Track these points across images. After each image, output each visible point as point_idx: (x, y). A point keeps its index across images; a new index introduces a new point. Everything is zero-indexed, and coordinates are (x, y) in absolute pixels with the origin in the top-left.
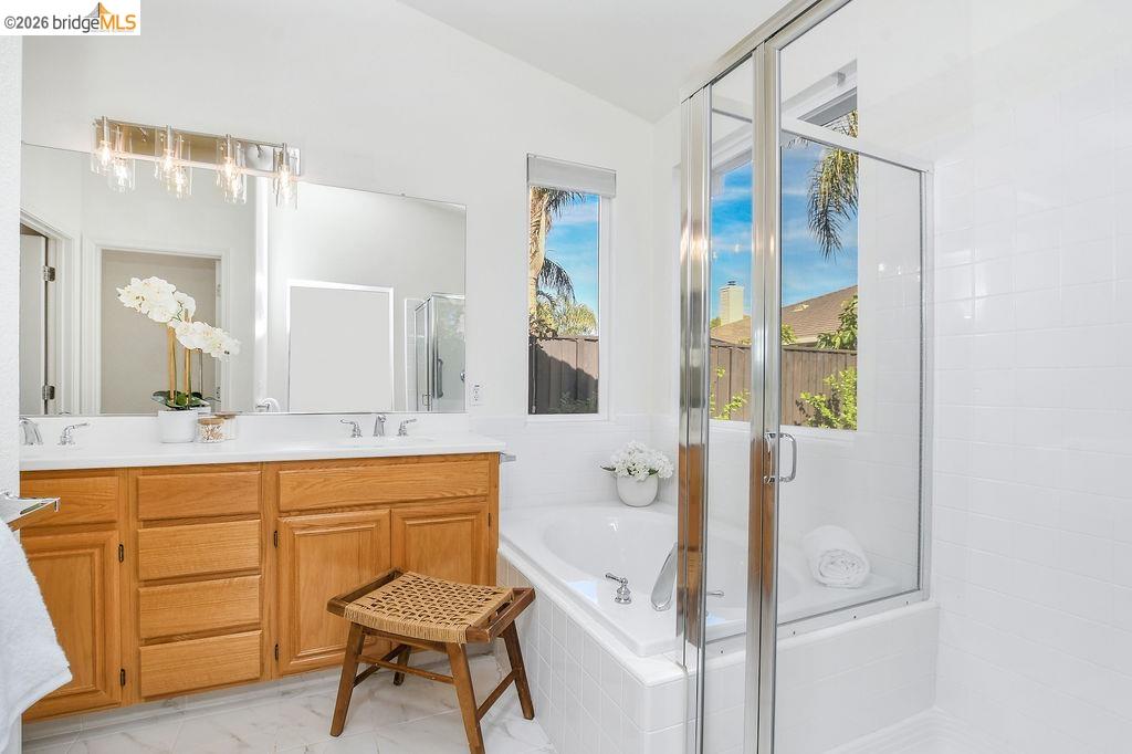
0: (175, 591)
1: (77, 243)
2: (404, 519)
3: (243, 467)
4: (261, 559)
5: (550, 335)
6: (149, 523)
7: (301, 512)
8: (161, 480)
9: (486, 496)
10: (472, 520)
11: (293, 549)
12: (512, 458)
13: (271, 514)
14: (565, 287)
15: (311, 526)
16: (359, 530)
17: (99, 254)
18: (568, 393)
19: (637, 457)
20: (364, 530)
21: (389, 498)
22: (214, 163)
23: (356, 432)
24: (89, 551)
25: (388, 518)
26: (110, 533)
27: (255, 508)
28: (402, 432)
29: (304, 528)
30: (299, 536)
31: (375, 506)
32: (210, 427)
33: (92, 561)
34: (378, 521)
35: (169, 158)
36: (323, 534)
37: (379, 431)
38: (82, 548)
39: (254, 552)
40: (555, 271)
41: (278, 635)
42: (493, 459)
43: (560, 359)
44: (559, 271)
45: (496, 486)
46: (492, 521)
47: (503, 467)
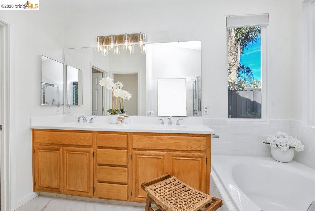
0: (105, 168)
1: (108, 73)
2: (173, 156)
3: (123, 133)
4: (128, 163)
5: (241, 89)
6: (100, 147)
7: (139, 149)
8: (102, 135)
9: (205, 151)
10: (199, 160)
11: (136, 161)
12: (218, 137)
13: (131, 149)
14: (250, 74)
15: (142, 155)
16: (157, 158)
17: (113, 75)
18: (249, 110)
19: (282, 140)
20: (159, 158)
21: (168, 148)
22: (123, 43)
23: (163, 123)
24: (86, 153)
25: (167, 155)
26: (91, 149)
27: (126, 146)
28: (178, 123)
29: (139, 155)
30: (138, 157)
31: (163, 150)
32: (121, 119)
33: (87, 156)
34: (163, 156)
35: (112, 44)
36: (146, 158)
37: (170, 123)
38: (85, 152)
39: (126, 161)
40: (246, 69)
41: (132, 188)
42: (208, 137)
43: (246, 98)
44: (248, 68)
45: (210, 148)
46: (208, 161)
47: (213, 140)
